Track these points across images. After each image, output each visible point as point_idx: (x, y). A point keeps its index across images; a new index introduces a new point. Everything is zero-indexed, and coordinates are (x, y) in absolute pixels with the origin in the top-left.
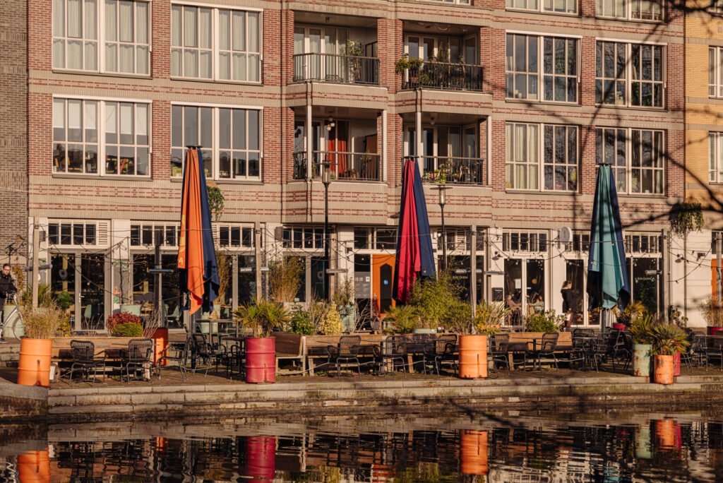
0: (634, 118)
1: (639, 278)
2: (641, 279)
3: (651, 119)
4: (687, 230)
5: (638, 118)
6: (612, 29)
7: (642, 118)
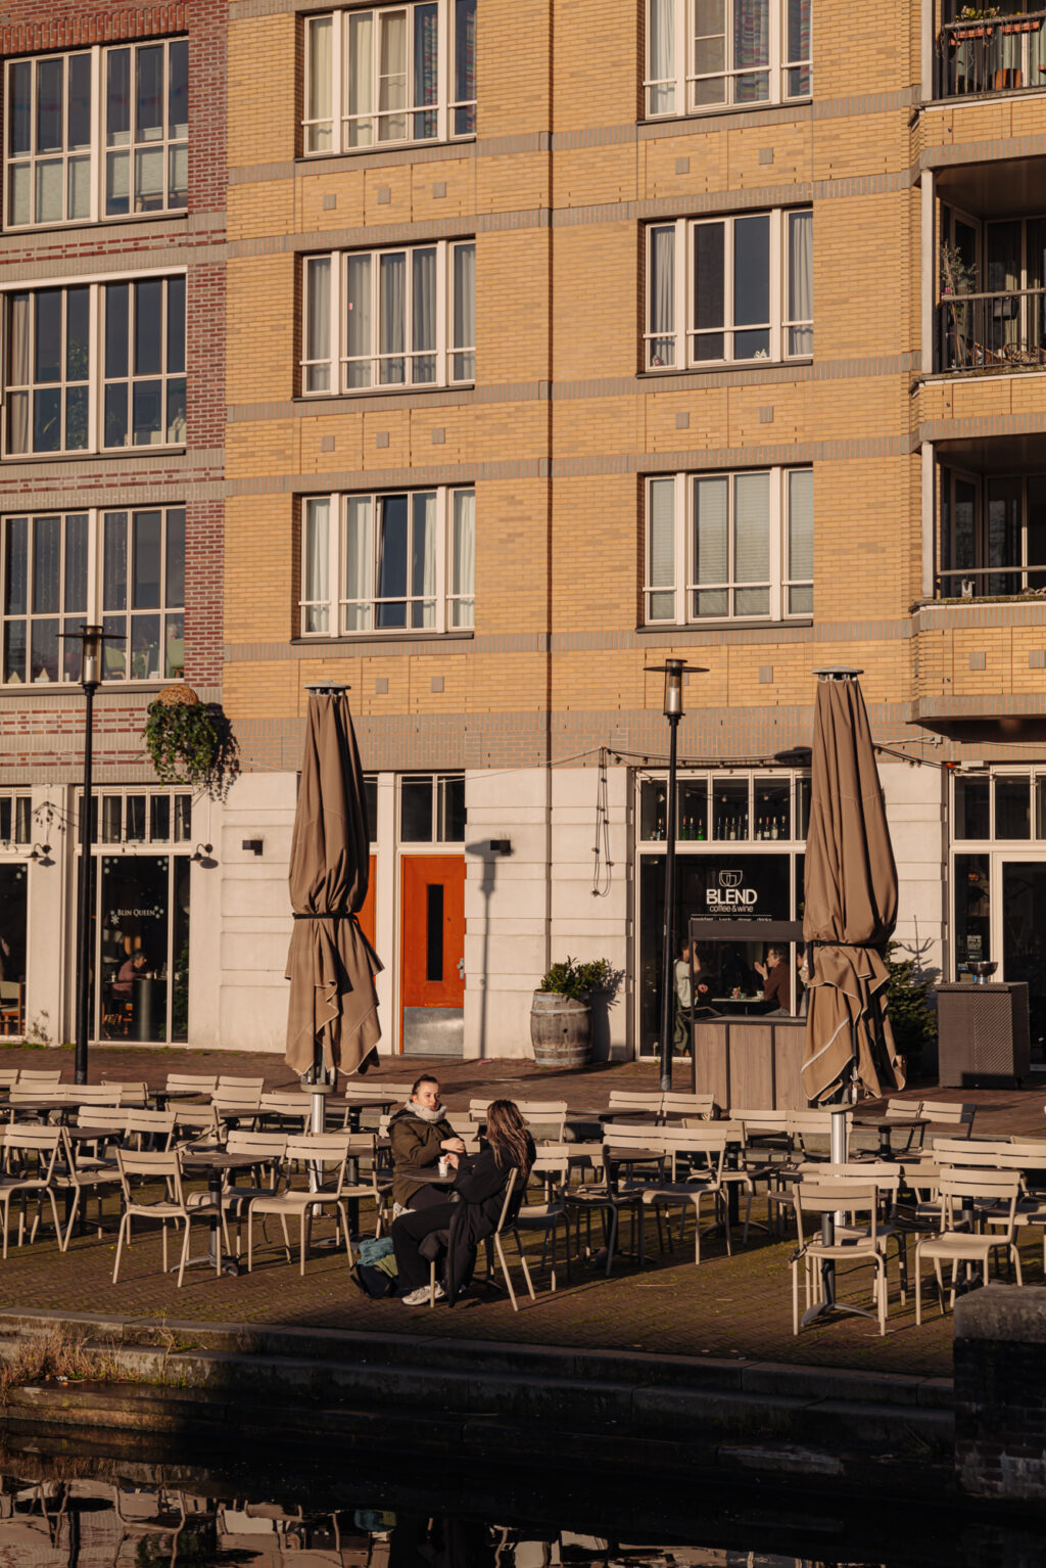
0: (92, 481)
1: (120, 912)
2: (128, 913)
3: (138, 478)
4: (227, 775)
5: (103, 481)
6: (35, 255)
7: (115, 480)
